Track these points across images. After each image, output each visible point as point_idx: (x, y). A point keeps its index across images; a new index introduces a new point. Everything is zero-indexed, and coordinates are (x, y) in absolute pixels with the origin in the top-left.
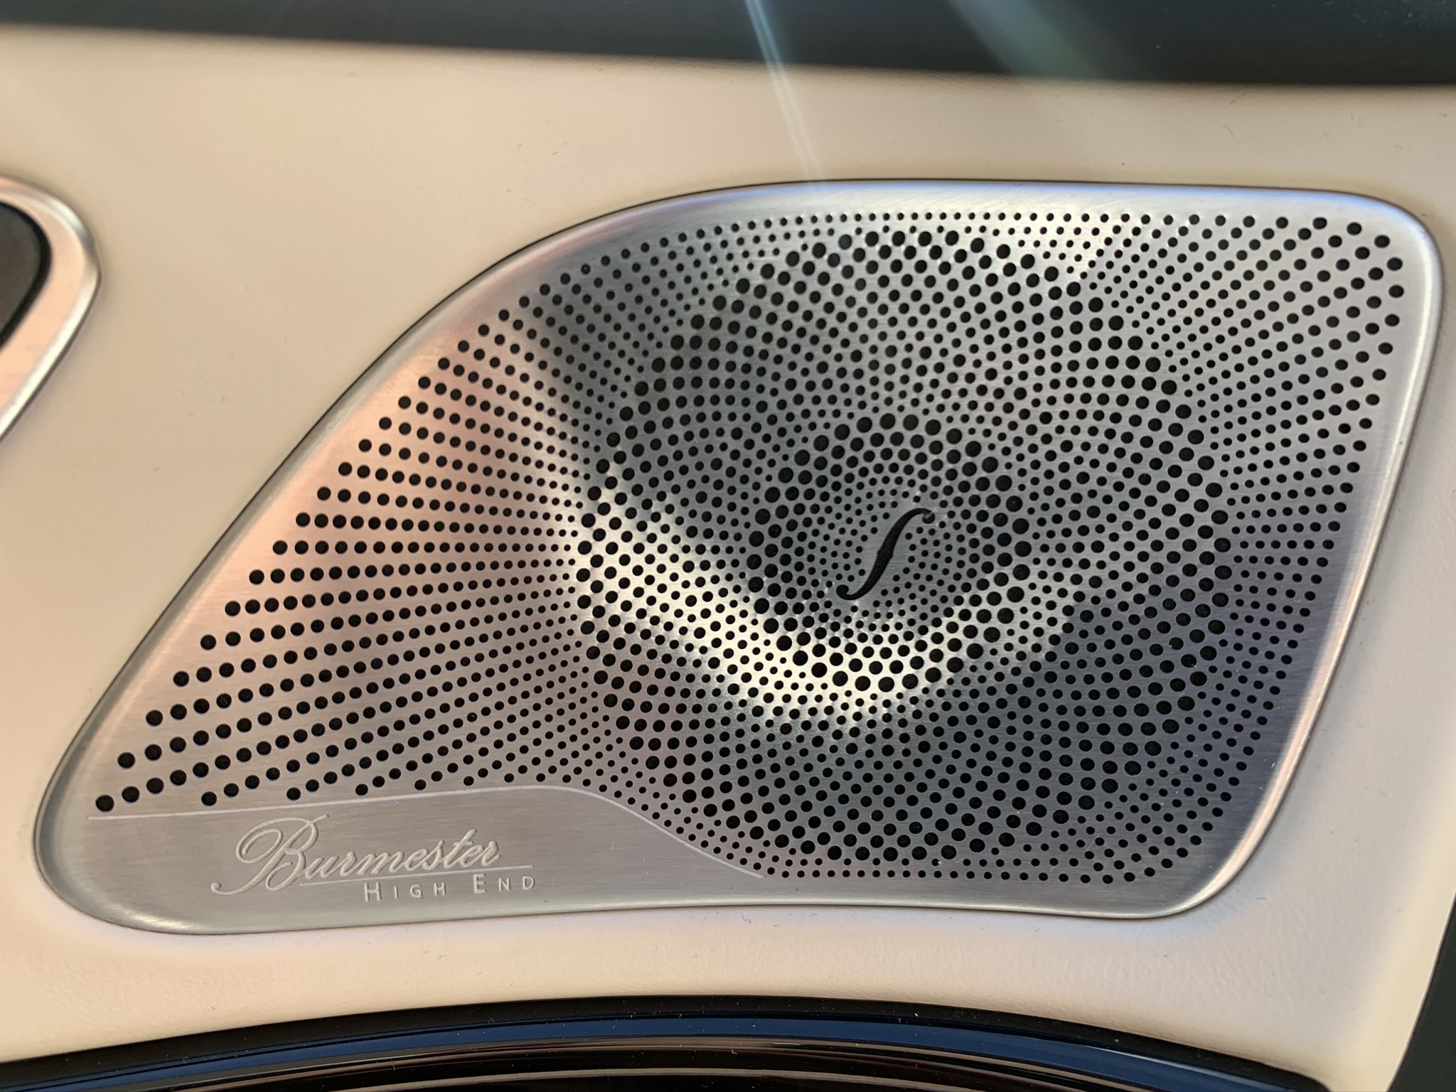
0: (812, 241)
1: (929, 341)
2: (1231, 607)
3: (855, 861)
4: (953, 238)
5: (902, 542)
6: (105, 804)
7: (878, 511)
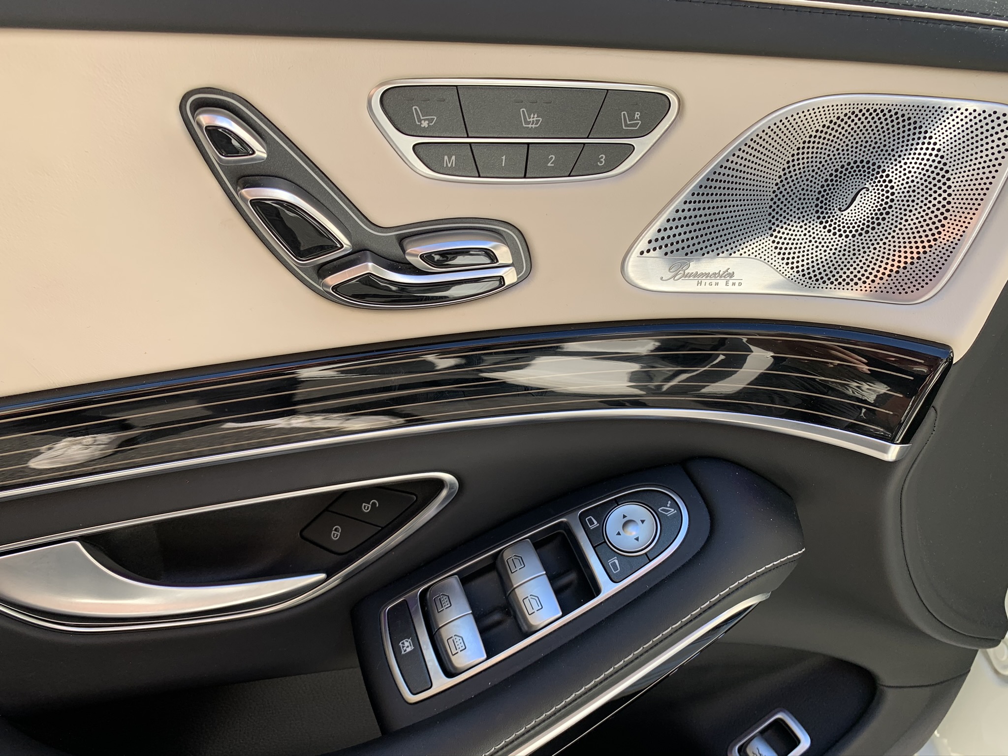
0: (852, 110)
1: (877, 140)
2: (948, 220)
3: (829, 284)
4: (890, 111)
5: (859, 196)
6: (642, 253)
7: (854, 187)
